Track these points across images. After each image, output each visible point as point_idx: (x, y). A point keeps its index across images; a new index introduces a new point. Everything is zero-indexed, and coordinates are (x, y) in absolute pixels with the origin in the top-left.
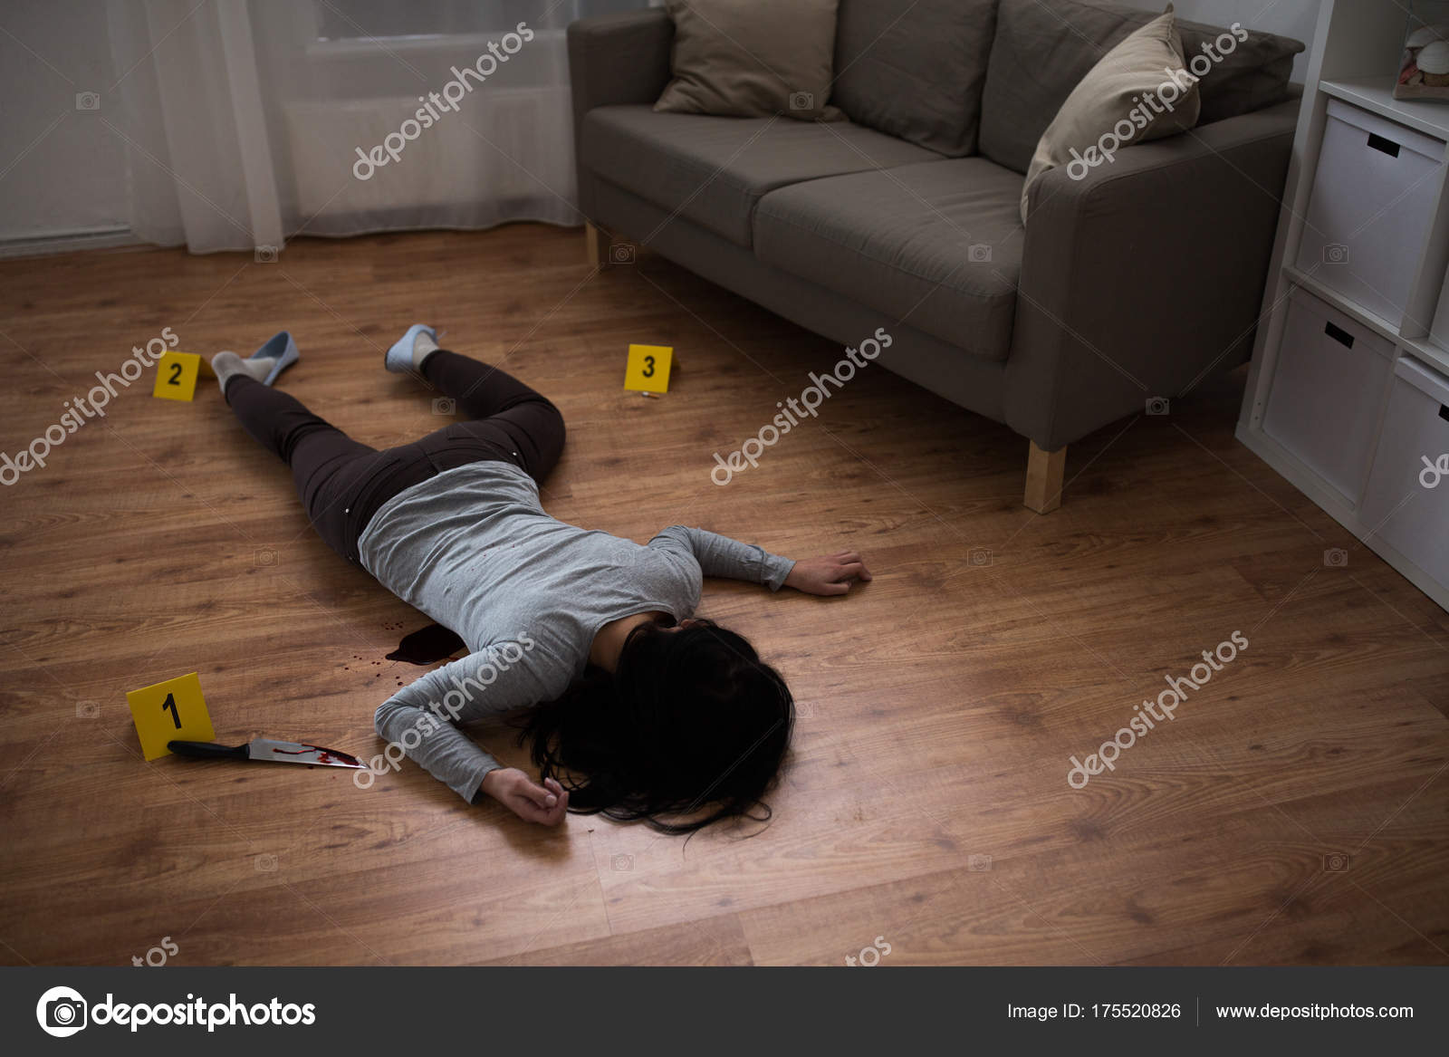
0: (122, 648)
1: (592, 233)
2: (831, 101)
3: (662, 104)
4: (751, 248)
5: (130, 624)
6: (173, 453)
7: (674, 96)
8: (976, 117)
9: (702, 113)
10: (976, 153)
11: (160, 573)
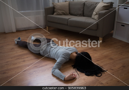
0: (16, 66)
1: (47, 27)
2: (69, 13)
3: (54, 14)
4: (68, 25)
5: (16, 64)
6: (12, 49)
7: (55, 14)
8: (84, 13)
9: (58, 15)
10: (84, 16)
11: (17, 59)
